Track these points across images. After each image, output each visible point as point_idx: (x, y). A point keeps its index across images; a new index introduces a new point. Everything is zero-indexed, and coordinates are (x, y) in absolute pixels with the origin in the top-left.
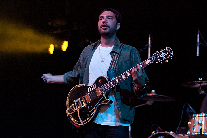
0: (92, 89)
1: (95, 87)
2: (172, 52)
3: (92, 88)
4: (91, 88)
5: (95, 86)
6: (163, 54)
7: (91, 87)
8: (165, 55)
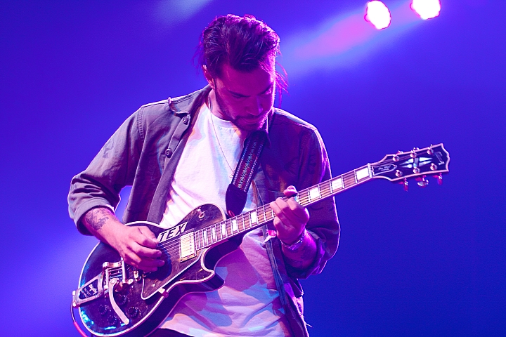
0: (170, 235)
1: (180, 231)
2: (445, 159)
3: (170, 233)
4: (166, 235)
5: (180, 228)
6: (416, 160)
7: (168, 231)
8: (420, 164)
